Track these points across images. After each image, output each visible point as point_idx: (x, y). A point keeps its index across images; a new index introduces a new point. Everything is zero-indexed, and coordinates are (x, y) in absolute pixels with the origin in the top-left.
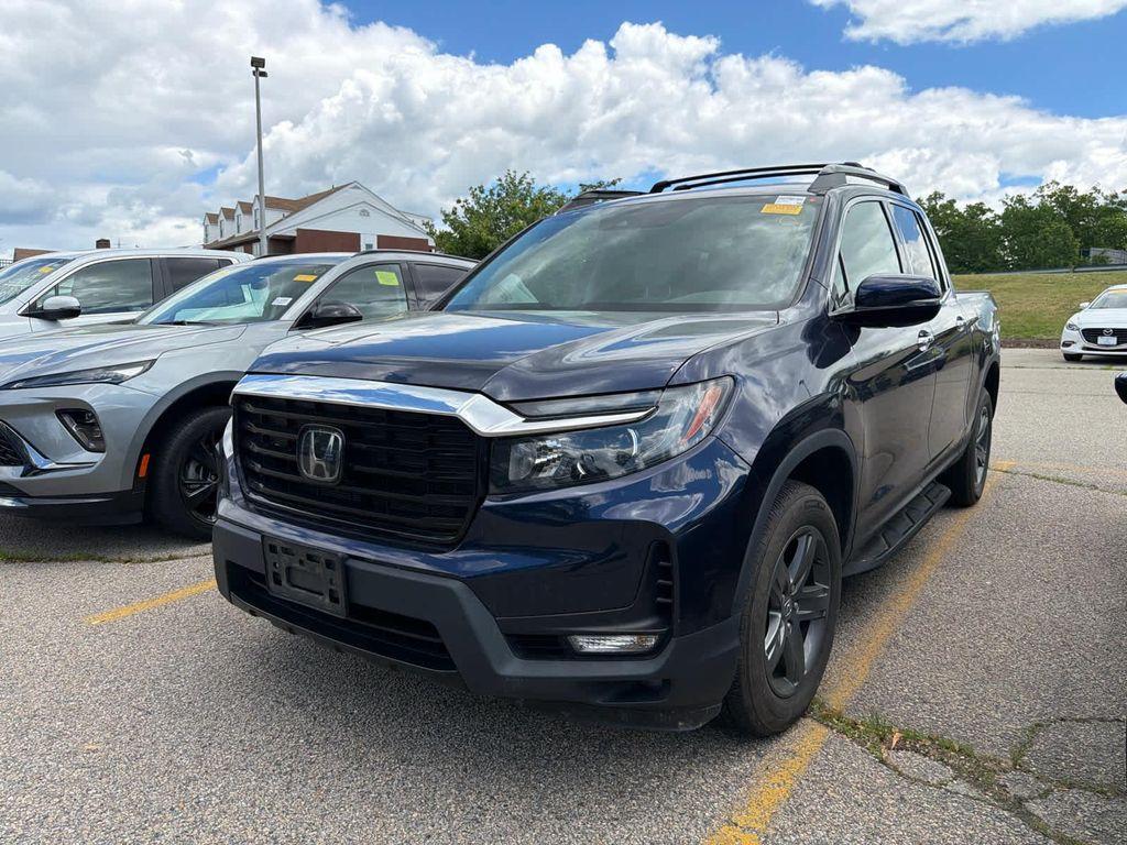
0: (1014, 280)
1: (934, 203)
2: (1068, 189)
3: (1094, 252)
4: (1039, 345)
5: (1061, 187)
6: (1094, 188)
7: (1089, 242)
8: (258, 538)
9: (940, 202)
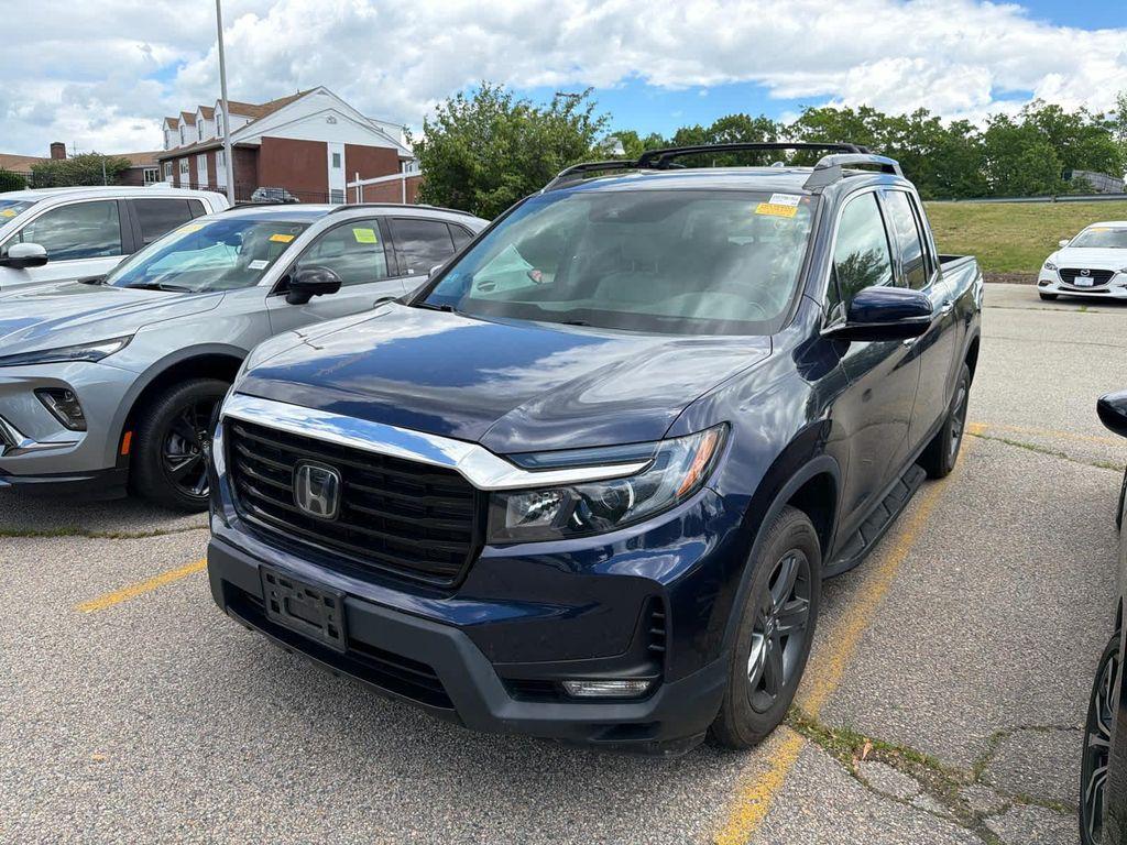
0: (995, 210)
1: (918, 120)
2: (1053, 108)
3: (1076, 174)
4: (1015, 280)
5: (1046, 105)
6: (1082, 108)
7: (1072, 164)
8: (256, 564)
9: (925, 119)
